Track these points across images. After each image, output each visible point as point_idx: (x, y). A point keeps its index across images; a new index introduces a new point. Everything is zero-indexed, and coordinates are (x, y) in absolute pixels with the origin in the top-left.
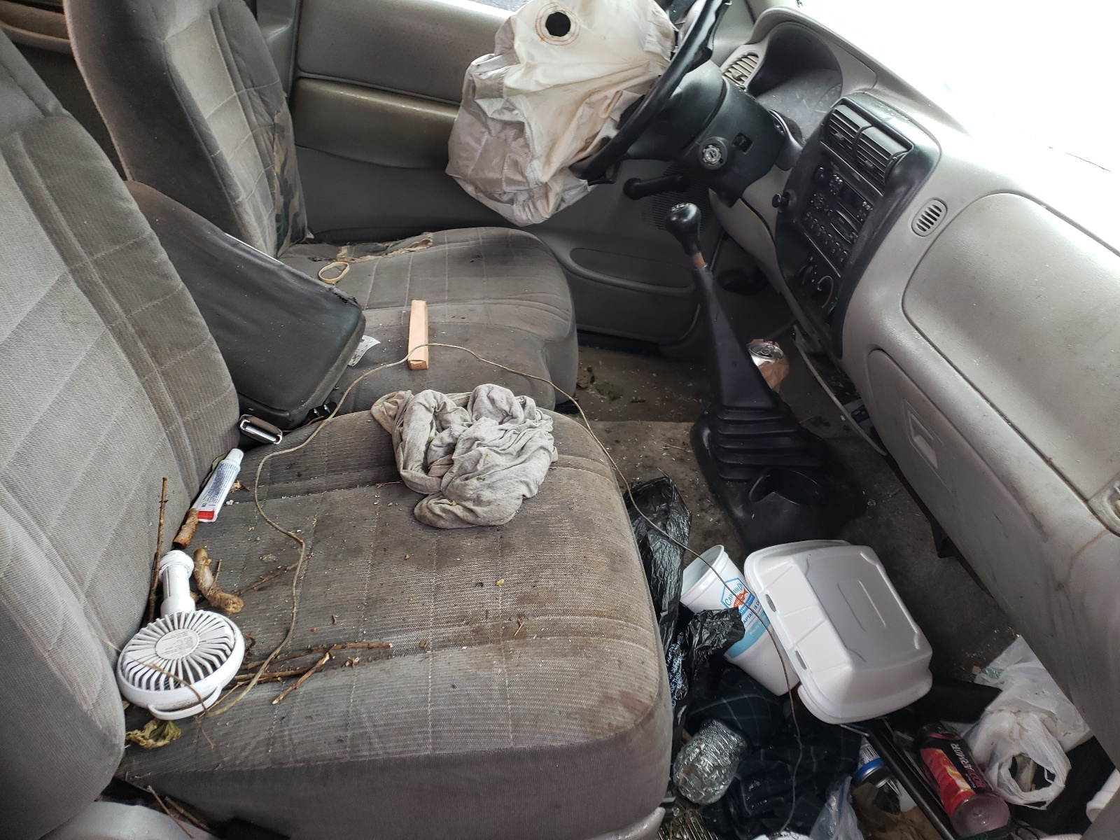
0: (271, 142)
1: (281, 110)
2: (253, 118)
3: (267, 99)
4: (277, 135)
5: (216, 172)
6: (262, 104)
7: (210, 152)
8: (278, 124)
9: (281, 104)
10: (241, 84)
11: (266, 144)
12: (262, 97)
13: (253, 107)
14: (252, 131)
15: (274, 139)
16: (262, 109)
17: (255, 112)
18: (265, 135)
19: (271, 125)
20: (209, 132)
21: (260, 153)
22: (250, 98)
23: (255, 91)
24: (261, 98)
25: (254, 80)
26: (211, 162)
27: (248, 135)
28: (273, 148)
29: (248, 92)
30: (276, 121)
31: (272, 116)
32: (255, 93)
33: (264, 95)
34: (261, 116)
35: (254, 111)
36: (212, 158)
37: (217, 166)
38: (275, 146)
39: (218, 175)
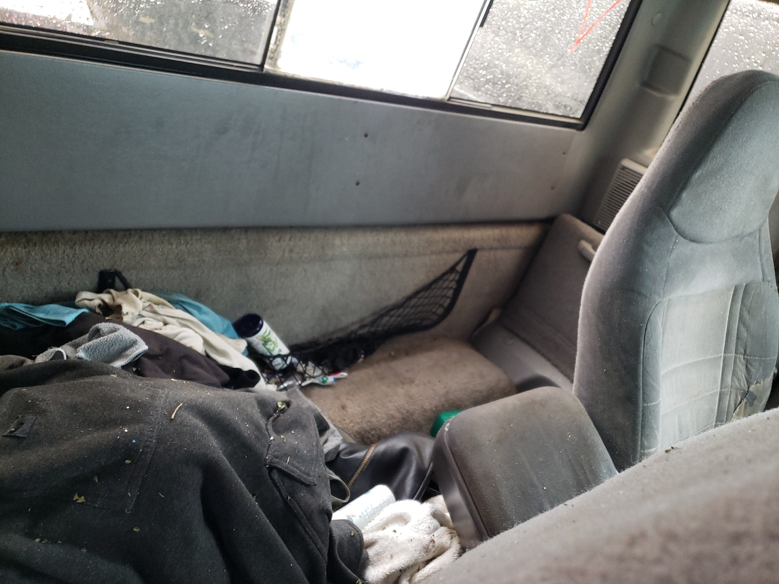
0: (736, 404)
1: (762, 382)
2: (729, 379)
3: (753, 370)
4: (745, 400)
5: (640, 419)
6: (744, 370)
7: (644, 401)
8: (752, 393)
9: (765, 376)
10: (733, 347)
11: (729, 405)
12: (749, 366)
13: (734, 371)
14: (721, 388)
15: (740, 403)
16: (742, 373)
17: (734, 373)
18: (733, 396)
19: (744, 391)
20: (655, 384)
21: (718, 409)
22: (735, 362)
23: (744, 359)
24: (747, 366)
25: (748, 351)
26: (641, 409)
27: (715, 391)
28: (735, 409)
29: (735, 358)
30: (751, 389)
31: (749, 384)
32: (742, 360)
33: (750, 364)
34: (738, 379)
35: (733, 375)
36: (643, 407)
37: (643, 414)
38: (738, 409)
39: (640, 422)
